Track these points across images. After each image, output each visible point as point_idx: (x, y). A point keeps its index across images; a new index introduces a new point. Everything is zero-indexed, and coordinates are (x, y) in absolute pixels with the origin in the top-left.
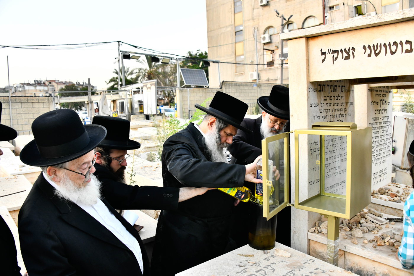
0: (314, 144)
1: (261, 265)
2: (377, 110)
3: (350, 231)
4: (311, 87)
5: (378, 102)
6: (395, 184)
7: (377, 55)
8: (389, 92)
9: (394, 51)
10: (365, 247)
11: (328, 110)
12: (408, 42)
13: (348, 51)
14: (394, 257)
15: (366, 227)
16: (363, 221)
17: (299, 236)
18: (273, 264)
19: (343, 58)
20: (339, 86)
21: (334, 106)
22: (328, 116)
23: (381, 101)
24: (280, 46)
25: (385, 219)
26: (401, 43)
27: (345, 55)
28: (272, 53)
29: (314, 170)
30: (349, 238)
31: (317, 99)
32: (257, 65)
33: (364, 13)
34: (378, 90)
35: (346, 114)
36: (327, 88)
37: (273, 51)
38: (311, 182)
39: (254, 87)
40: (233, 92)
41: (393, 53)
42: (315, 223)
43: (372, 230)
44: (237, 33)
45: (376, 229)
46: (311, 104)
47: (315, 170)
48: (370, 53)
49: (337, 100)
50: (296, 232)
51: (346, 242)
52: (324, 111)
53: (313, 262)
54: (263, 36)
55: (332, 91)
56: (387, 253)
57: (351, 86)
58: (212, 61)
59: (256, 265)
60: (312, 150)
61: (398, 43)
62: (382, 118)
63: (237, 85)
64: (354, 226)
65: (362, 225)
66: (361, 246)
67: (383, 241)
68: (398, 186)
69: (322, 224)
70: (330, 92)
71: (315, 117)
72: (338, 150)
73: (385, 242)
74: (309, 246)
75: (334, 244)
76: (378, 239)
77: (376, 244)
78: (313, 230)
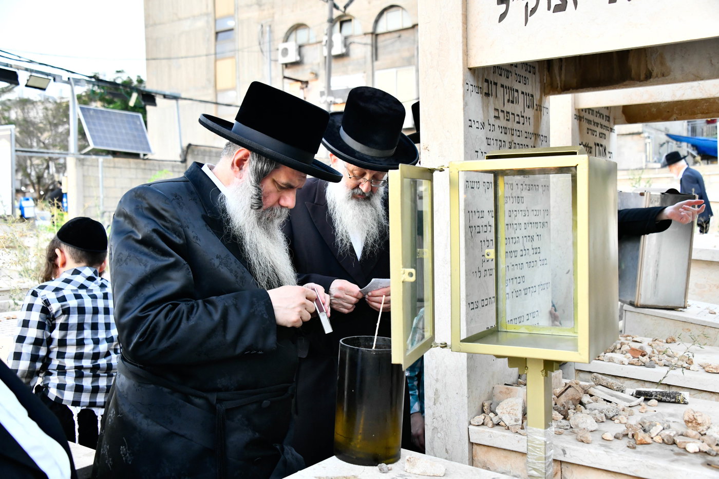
0: (477, 214)
3: (564, 419)
4: (471, 81)
8: (611, 131)
10: (611, 449)
11: (503, 143)
14: (684, 464)
15: (596, 411)
16: (586, 399)
17: (447, 438)
19: (549, 9)
20: (523, 93)
21: (513, 135)
23: (597, 147)
25: (632, 395)
27: (555, 1)
29: (478, 277)
30: (566, 432)
31: (481, 111)
34: (591, 121)
36: (500, 91)
37: (307, 82)
38: (473, 303)
42: (483, 406)
43: (613, 417)
44: (220, 35)
45: (622, 413)
46: (470, 120)
47: (480, 277)
49: (518, 123)
50: (439, 430)
51: (563, 440)
52: (495, 142)
54: (282, 46)
55: (508, 101)
56: (664, 456)
57: (543, 97)
58: (161, 94)
60: (474, 228)
64: (569, 409)
65: (588, 406)
66: (601, 445)
67: (647, 434)
68: (635, 339)
69: (498, 404)
70: (506, 101)
71: (477, 152)
72: (520, 238)
73: (652, 436)
74: (472, 462)
75: (544, 439)
76: (636, 430)
77: (633, 440)
78: (480, 419)
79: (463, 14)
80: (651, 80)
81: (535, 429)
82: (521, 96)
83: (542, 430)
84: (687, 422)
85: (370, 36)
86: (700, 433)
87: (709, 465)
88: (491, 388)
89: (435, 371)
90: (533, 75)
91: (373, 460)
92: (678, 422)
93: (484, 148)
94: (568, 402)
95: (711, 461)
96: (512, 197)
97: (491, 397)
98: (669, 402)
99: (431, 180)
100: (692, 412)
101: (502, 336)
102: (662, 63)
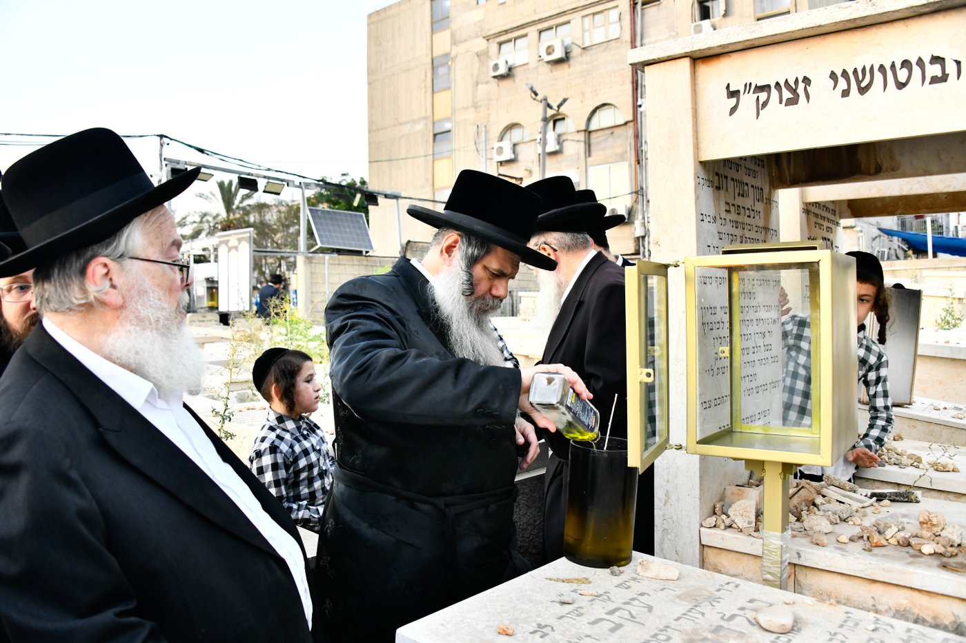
0: (710, 310)
1: (613, 599)
3: (797, 521)
4: (702, 174)
7: (863, 91)
9: (904, 81)
10: (847, 551)
11: (734, 237)
12: (936, 60)
13: (794, 87)
14: (920, 567)
15: (830, 512)
16: (819, 500)
17: (677, 539)
18: (642, 594)
19: (781, 102)
20: (752, 186)
21: (744, 229)
23: (825, 241)
24: (537, 170)
25: (866, 496)
26: (920, 61)
27: (787, 94)
29: (711, 375)
30: (800, 534)
31: (713, 205)
34: (818, 215)
36: (730, 183)
37: (521, 179)
38: (706, 402)
42: (714, 507)
43: (847, 518)
44: (438, 137)
45: (856, 515)
46: (702, 214)
47: (713, 375)
48: (846, 87)
49: (749, 216)
50: (669, 531)
51: (797, 543)
52: (727, 236)
53: (737, 586)
54: (497, 145)
55: (739, 194)
56: (900, 559)
57: (772, 191)
58: (382, 194)
59: (600, 598)
60: (706, 325)
61: (914, 62)
64: (802, 511)
65: (822, 507)
66: (837, 548)
67: (882, 536)
69: (730, 506)
70: (736, 195)
71: (709, 246)
72: (752, 334)
73: (888, 538)
74: (703, 564)
75: (781, 543)
76: (871, 532)
77: (868, 543)
78: (712, 520)
80: (881, 174)
81: (771, 533)
82: (751, 190)
83: (779, 534)
84: (922, 523)
85: (583, 133)
86: (934, 534)
87: (944, 566)
88: (723, 489)
89: (666, 472)
90: (762, 169)
91: (605, 562)
92: (912, 523)
93: (716, 242)
94: (801, 504)
95: (947, 563)
96: (744, 293)
97: (722, 498)
98: (902, 501)
99: (666, 276)
100: (927, 513)
101: (736, 437)
102: (892, 158)
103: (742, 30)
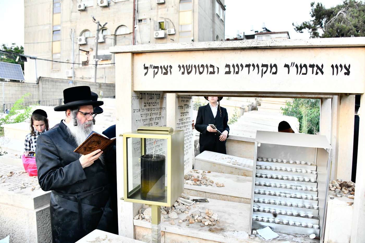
0: (137, 143)
2: (182, 113)
3: (167, 214)
4: (135, 95)
5: (183, 107)
6: (195, 170)
7: (189, 73)
8: (190, 99)
9: (202, 72)
10: (181, 226)
11: (148, 115)
12: (212, 66)
13: (166, 68)
14: (203, 231)
15: (179, 209)
16: (176, 204)
17: (125, 223)
19: (162, 73)
20: (156, 94)
21: (151, 111)
22: (147, 119)
23: (185, 106)
24: (95, 49)
25: (192, 200)
26: (207, 66)
27: (164, 71)
28: (87, 54)
29: (137, 166)
30: (167, 220)
31: (139, 105)
32: (73, 63)
33: (165, 29)
34: (183, 97)
35: (160, 117)
36: (147, 95)
37: (88, 52)
38: (135, 176)
39: (70, 84)
40: (49, 87)
41: (201, 73)
42: (139, 211)
43: (184, 211)
44: (55, 32)
45: (187, 209)
46: (134, 110)
48: (183, 71)
49: (154, 105)
50: (123, 221)
51: (165, 224)
52: (144, 115)
54: (79, 38)
55: (150, 99)
56: (197, 228)
57: (164, 94)
58: (29, 57)
60: (136, 149)
61: (205, 66)
62: (186, 119)
63: (53, 82)
64: (170, 209)
65: (176, 208)
66: (178, 225)
67: (193, 219)
68: (197, 172)
69: (144, 210)
70: (149, 99)
71: (137, 121)
73: (195, 219)
76: (190, 217)
77: (188, 222)
78: (137, 217)
79: (131, 72)
81: (154, 225)
82: (155, 96)
83: (157, 225)
86: (210, 217)
87: (210, 230)
92: (204, 212)
93: (140, 118)
97: (142, 208)
98: (203, 202)
100: (208, 210)
103: (149, 46)
